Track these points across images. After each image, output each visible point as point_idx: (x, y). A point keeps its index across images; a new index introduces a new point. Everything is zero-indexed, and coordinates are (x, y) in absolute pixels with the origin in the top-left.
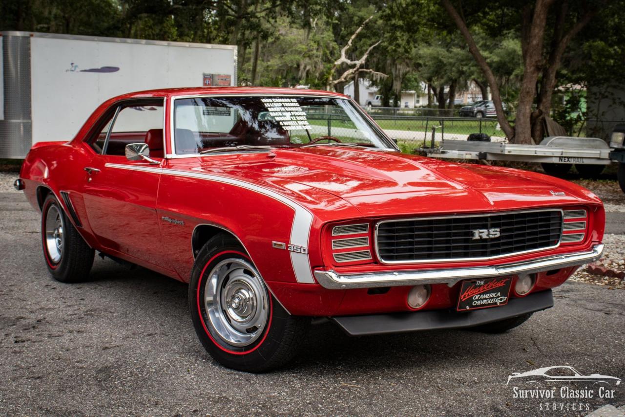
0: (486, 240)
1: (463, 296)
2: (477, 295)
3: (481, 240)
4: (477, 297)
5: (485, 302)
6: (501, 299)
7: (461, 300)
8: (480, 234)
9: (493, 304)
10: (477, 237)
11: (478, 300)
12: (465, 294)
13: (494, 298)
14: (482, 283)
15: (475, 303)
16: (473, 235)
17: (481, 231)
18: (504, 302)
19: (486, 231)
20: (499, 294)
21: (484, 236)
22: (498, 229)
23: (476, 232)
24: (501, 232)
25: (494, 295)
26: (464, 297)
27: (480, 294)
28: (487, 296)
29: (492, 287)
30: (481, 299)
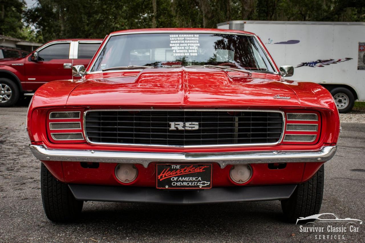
0: (182, 131)
1: (159, 176)
2: (175, 177)
3: (177, 130)
4: (175, 179)
5: (185, 184)
6: (204, 184)
7: (159, 180)
8: (176, 126)
9: (195, 186)
10: (173, 128)
11: (177, 181)
12: (161, 175)
13: (194, 181)
14: (178, 167)
15: (174, 184)
16: (170, 126)
17: (176, 123)
18: (207, 186)
19: (181, 124)
20: (200, 178)
21: (180, 128)
22: (197, 123)
23: (172, 124)
24: (200, 125)
25: (194, 179)
26: (161, 177)
27: (179, 177)
28: (186, 179)
29: (190, 171)
30: (180, 181)
